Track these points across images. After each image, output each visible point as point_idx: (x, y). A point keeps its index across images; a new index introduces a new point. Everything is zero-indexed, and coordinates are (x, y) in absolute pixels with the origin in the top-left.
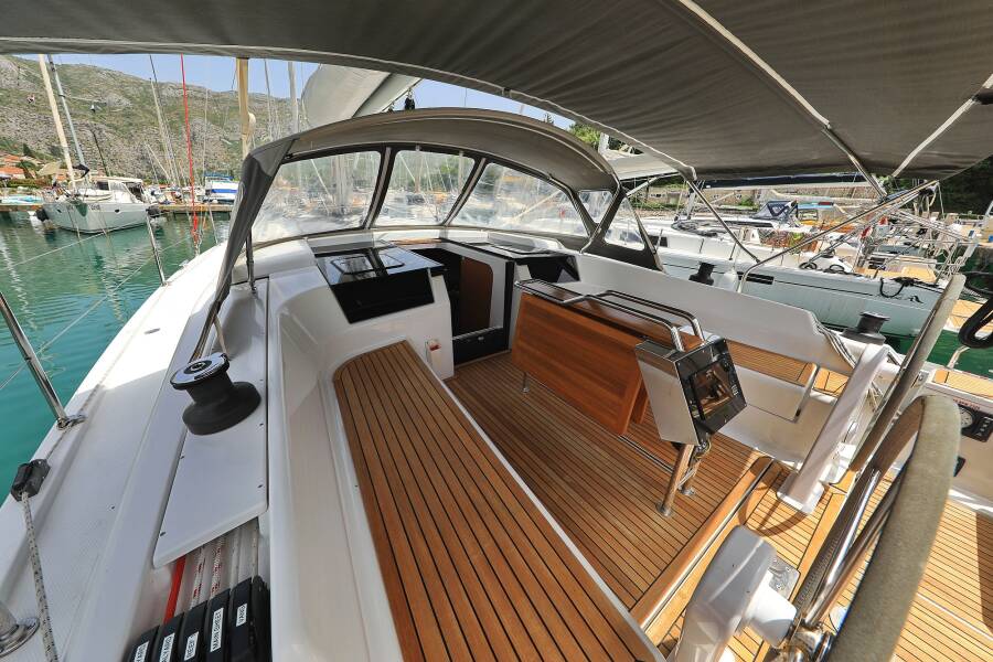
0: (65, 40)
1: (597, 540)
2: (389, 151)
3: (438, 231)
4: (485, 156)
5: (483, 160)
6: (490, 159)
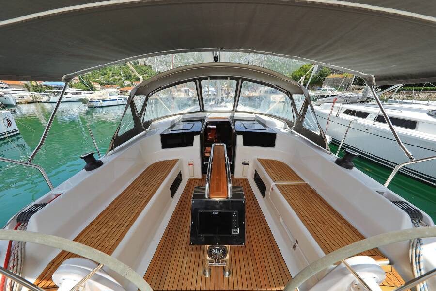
0: (88, 69)
1: (172, 262)
2: (198, 81)
3: (230, 113)
4: (241, 78)
5: (240, 80)
6: (244, 80)
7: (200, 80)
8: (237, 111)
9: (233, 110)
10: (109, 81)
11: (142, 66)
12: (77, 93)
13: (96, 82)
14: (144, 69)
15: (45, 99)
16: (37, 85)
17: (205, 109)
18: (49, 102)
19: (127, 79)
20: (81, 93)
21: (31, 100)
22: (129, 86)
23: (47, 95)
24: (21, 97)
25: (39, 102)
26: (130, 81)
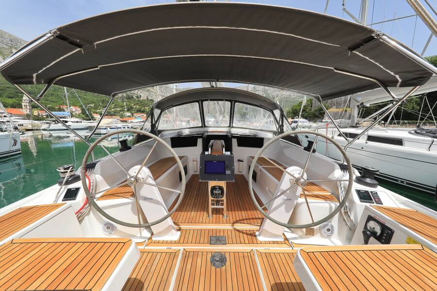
3: (228, 129)
4: (233, 100)
5: (233, 102)
6: (236, 102)
7: (202, 101)
8: (233, 127)
9: (230, 126)
10: (110, 113)
11: (144, 100)
12: (77, 122)
13: (97, 113)
14: (146, 102)
15: (45, 126)
16: (39, 115)
17: (206, 125)
18: (48, 129)
19: (128, 110)
20: (81, 122)
21: (30, 127)
22: (129, 117)
23: (47, 123)
24: (21, 125)
25: (37, 130)
26: (131, 113)
